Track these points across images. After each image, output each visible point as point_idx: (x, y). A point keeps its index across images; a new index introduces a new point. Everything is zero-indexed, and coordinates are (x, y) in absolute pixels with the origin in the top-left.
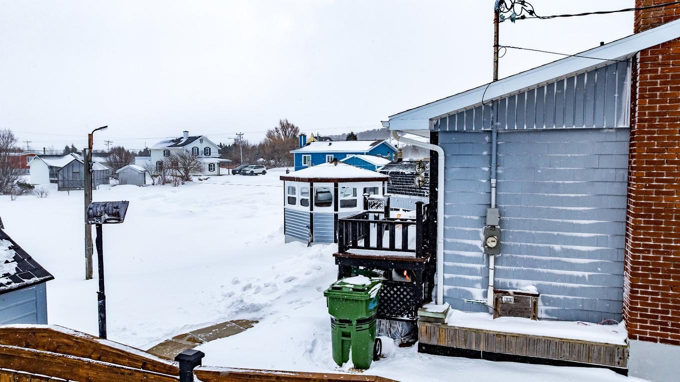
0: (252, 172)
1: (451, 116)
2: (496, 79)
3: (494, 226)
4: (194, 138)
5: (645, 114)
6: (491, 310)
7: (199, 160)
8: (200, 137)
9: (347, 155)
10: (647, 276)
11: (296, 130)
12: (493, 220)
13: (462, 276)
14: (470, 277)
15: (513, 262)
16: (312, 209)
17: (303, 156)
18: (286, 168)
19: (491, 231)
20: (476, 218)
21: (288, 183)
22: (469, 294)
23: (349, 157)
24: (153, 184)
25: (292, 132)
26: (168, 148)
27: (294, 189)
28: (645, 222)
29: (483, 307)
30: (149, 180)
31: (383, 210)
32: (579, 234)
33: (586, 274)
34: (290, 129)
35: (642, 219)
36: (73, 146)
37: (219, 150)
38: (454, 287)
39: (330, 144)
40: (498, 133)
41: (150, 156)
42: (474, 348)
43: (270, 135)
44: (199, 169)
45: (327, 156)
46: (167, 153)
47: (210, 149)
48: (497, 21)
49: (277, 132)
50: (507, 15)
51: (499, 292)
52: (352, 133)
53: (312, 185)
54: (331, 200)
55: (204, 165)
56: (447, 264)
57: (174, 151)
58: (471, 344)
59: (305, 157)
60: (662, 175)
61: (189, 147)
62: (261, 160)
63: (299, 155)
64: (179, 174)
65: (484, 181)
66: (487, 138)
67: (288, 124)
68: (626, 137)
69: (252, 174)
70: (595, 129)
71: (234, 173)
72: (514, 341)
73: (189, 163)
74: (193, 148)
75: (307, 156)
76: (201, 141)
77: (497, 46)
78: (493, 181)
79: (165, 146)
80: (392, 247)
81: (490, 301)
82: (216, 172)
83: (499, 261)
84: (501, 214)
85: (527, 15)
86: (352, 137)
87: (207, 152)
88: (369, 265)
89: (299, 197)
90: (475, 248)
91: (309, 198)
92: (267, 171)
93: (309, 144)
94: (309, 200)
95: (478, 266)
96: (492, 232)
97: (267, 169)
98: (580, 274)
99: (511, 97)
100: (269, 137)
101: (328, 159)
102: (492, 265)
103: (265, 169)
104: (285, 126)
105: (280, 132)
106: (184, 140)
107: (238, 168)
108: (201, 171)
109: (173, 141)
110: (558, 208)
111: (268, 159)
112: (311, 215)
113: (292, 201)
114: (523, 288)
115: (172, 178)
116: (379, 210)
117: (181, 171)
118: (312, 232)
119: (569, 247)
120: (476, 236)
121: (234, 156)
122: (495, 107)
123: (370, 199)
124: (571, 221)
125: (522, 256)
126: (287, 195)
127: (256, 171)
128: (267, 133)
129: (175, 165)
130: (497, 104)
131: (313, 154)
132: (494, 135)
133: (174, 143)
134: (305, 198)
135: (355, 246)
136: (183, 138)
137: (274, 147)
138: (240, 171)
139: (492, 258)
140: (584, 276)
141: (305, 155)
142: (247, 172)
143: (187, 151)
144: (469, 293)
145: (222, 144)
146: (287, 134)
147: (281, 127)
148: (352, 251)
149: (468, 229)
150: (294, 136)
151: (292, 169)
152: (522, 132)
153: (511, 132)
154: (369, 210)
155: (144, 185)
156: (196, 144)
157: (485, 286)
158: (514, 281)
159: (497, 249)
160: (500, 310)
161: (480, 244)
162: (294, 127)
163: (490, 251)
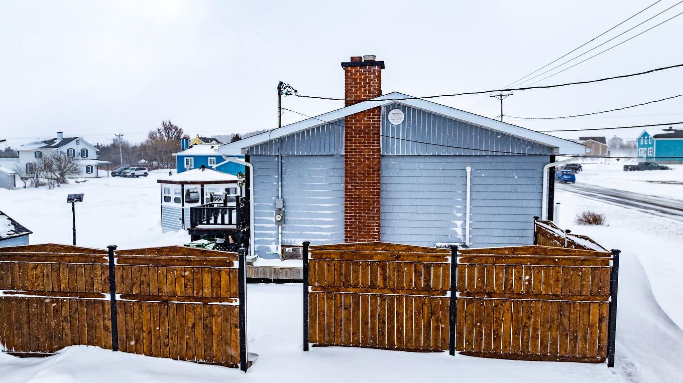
0: (133, 174)
1: (257, 146)
2: (280, 127)
3: (280, 209)
4: (70, 140)
5: (348, 149)
6: (281, 257)
7: (76, 162)
8: (76, 138)
10: (352, 231)
11: (179, 132)
12: (280, 206)
13: (265, 238)
14: (269, 239)
15: (292, 229)
16: (183, 205)
17: (185, 158)
18: (169, 170)
20: (272, 204)
21: (164, 185)
24: (25, 187)
25: (175, 133)
26: (40, 150)
27: (169, 190)
28: (350, 204)
29: (275, 256)
30: (19, 183)
31: (223, 202)
32: (325, 212)
33: (329, 233)
34: (173, 130)
35: (349, 203)
37: (97, 152)
38: (260, 245)
39: (213, 147)
40: (282, 156)
41: (18, 157)
42: (268, 277)
43: (152, 136)
44: (76, 171)
45: (209, 158)
46: (39, 154)
47: (87, 150)
48: (280, 94)
49: (160, 133)
50: (284, 92)
51: (284, 246)
52: (237, 134)
53: (183, 186)
54: (199, 198)
55: (81, 168)
56: (256, 232)
57: (48, 153)
58: (267, 275)
59: (187, 160)
60: (356, 180)
61: (64, 149)
62: (143, 161)
63: (181, 158)
64: (54, 176)
65: (276, 183)
66: (276, 159)
67: (171, 126)
68: (344, 159)
69: (133, 176)
70: (330, 155)
71: (114, 175)
72: (289, 272)
73: (65, 167)
74: (68, 150)
75: (189, 158)
76: (78, 142)
77: (280, 108)
78: (280, 183)
79: (36, 147)
80: (223, 223)
81: (279, 252)
82: (94, 174)
83: (284, 229)
84: (284, 202)
85: (293, 93)
87: (84, 154)
88: (211, 235)
89: (173, 196)
90: (271, 222)
91: (181, 197)
92: (149, 173)
93: (191, 147)
94: (181, 199)
95: (274, 232)
96: (279, 212)
97: (149, 170)
98: (326, 233)
99: (288, 137)
100: (151, 138)
101: (211, 161)
102: (280, 231)
103: (146, 171)
104: (168, 127)
105: (163, 133)
106: (58, 142)
107: (119, 170)
108: (78, 173)
109: (45, 142)
110: (314, 198)
111: (151, 160)
112: (183, 210)
113: (167, 199)
114: (298, 243)
115: (46, 181)
116: (221, 202)
117: (57, 174)
118: (183, 223)
119: (320, 219)
120: (271, 215)
121: (113, 156)
122: (280, 142)
123: (214, 195)
124: (320, 205)
125: (296, 225)
126: (163, 195)
127: (137, 173)
128: (148, 134)
129: (48, 167)
130: (281, 140)
131: (195, 157)
132: (280, 157)
133: (46, 145)
134: (178, 196)
135: (201, 223)
136: (56, 139)
137: (156, 148)
138: (120, 173)
139: (280, 227)
140: (328, 235)
141: (187, 158)
142: (128, 174)
143: (62, 153)
144: (268, 248)
145: (99, 144)
146: (171, 135)
147: (163, 128)
148: (199, 226)
149: (267, 211)
150: (178, 138)
151: (175, 171)
152: (294, 156)
153: (289, 156)
154: (214, 202)
155: (14, 188)
156: (72, 145)
157: (277, 243)
158: (293, 240)
159: (282, 222)
160: (285, 256)
161: (273, 219)
162: (177, 129)
163: (279, 223)
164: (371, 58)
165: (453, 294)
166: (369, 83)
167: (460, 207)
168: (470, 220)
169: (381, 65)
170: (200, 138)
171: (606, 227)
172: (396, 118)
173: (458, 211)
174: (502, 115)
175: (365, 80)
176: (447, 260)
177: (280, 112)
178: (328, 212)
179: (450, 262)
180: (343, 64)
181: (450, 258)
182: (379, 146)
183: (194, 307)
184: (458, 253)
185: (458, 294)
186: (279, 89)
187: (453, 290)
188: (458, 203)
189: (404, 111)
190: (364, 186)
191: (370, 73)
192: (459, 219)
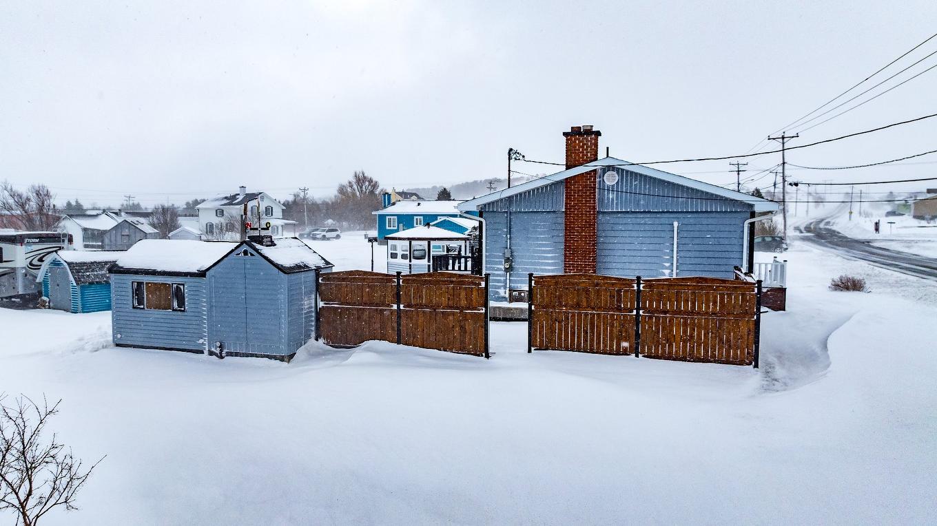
0: (324, 236)
1: (489, 204)
2: (509, 187)
3: (509, 258)
4: (254, 196)
5: (568, 206)
6: (508, 299)
9: (439, 217)
11: (375, 186)
12: (508, 255)
13: (495, 284)
14: (499, 284)
15: (518, 276)
16: (410, 261)
17: (387, 217)
18: (363, 232)
19: (507, 260)
20: (501, 254)
21: (391, 242)
22: (497, 293)
23: (440, 219)
25: (369, 188)
26: (221, 207)
27: (396, 247)
29: (504, 299)
31: (457, 253)
32: (547, 261)
34: (367, 183)
36: (77, 202)
37: (282, 209)
39: (419, 204)
40: (510, 213)
41: (197, 216)
42: (498, 316)
43: (342, 190)
45: (415, 218)
46: (220, 213)
47: (272, 208)
48: (510, 159)
49: (351, 186)
50: (513, 157)
51: (511, 290)
52: (445, 189)
53: (410, 243)
54: (425, 254)
57: (230, 211)
58: (496, 314)
59: (390, 220)
60: (575, 232)
61: (248, 206)
62: (331, 221)
63: (382, 217)
65: (505, 236)
66: (506, 215)
67: (365, 177)
68: (564, 215)
70: (552, 212)
71: (302, 237)
74: (252, 208)
75: (392, 217)
76: (262, 199)
77: (509, 171)
78: (508, 236)
79: (217, 204)
80: (460, 269)
81: (507, 296)
82: (279, 236)
83: (512, 276)
84: (512, 252)
85: (521, 158)
86: (444, 195)
87: (269, 211)
89: (400, 253)
90: (500, 270)
91: (408, 253)
92: (342, 235)
93: (394, 204)
94: (408, 255)
95: (502, 278)
97: (342, 232)
99: (516, 195)
100: (341, 193)
101: (417, 221)
102: (508, 278)
103: (338, 232)
104: (361, 180)
105: (355, 187)
106: (240, 198)
107: (306, 231)
109: (226, 198)
110: (538, 248)
111: (340, 220)
112: (410, 265)
113: (394, 256)
114: (523, 288)
116: (455, 253)
119: (543, 267)
120: (500, 263)
122: (509, 200)
124: (543, 255)
125: (522, 272)
126: (390, 252)
127: (329, 235)
129: (231, 227)
130: (510, 198)
131: (399, 216)
133: (228, 201)
134: (405, 253)
136: (239, 194)
137: (348, 206)
138: (309, 234)
139: (508, 273)
141: (390, 217)
142: (318, 236)
146: (364, 190)
147: (355, 181)
149: (498, 260)
150: (372, 192)
152: (520, 212)
153: (516, 212)
154: (449, 253)
156: (257, 202)
157: (505, 288)
158: (519, 285)
159: (510, 269)
160: (512, 299)
161: (502, 267)
162: (372, 182)
163: (507, 270)
164: (589, 128)
165: (638, 313)
166: (586, 149)
167: (668, 257)
168: (677, 269)
169: (598, 134)
170: (397, 193)
171: (867, 294)
172: (611, 179)
173: (667, 261)
174: (784, 163)
175: (583, 147)
176: (633, 287)
177: (509, 174)
178: (550, 261)
179: (636, 288)
180: (565, 134)
181: (635, 285)
182: (595, 203)
183: (453, 314)
184: (641, 282)
185: (641, 312)
186: (509, 155)
187: (638, 309)
188: (666, 254)
189: (618, 173)
190: (581, 238)
191: (587, 141)
192: (667, 268)
